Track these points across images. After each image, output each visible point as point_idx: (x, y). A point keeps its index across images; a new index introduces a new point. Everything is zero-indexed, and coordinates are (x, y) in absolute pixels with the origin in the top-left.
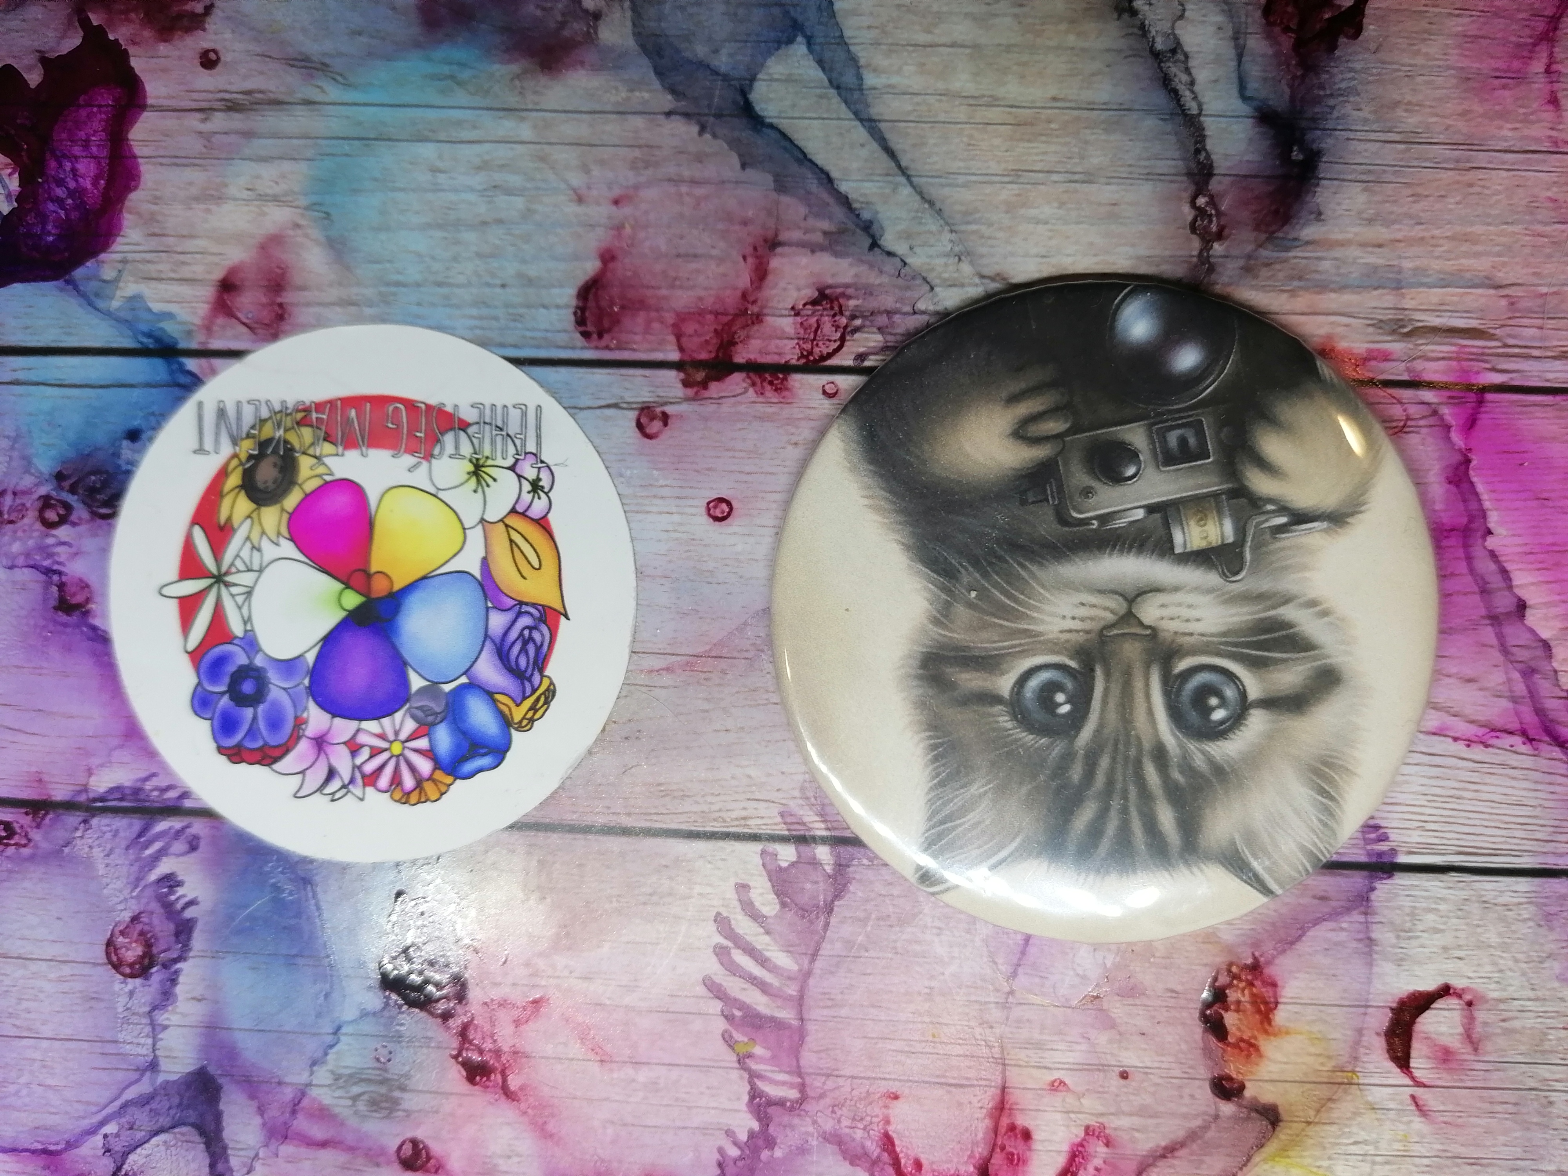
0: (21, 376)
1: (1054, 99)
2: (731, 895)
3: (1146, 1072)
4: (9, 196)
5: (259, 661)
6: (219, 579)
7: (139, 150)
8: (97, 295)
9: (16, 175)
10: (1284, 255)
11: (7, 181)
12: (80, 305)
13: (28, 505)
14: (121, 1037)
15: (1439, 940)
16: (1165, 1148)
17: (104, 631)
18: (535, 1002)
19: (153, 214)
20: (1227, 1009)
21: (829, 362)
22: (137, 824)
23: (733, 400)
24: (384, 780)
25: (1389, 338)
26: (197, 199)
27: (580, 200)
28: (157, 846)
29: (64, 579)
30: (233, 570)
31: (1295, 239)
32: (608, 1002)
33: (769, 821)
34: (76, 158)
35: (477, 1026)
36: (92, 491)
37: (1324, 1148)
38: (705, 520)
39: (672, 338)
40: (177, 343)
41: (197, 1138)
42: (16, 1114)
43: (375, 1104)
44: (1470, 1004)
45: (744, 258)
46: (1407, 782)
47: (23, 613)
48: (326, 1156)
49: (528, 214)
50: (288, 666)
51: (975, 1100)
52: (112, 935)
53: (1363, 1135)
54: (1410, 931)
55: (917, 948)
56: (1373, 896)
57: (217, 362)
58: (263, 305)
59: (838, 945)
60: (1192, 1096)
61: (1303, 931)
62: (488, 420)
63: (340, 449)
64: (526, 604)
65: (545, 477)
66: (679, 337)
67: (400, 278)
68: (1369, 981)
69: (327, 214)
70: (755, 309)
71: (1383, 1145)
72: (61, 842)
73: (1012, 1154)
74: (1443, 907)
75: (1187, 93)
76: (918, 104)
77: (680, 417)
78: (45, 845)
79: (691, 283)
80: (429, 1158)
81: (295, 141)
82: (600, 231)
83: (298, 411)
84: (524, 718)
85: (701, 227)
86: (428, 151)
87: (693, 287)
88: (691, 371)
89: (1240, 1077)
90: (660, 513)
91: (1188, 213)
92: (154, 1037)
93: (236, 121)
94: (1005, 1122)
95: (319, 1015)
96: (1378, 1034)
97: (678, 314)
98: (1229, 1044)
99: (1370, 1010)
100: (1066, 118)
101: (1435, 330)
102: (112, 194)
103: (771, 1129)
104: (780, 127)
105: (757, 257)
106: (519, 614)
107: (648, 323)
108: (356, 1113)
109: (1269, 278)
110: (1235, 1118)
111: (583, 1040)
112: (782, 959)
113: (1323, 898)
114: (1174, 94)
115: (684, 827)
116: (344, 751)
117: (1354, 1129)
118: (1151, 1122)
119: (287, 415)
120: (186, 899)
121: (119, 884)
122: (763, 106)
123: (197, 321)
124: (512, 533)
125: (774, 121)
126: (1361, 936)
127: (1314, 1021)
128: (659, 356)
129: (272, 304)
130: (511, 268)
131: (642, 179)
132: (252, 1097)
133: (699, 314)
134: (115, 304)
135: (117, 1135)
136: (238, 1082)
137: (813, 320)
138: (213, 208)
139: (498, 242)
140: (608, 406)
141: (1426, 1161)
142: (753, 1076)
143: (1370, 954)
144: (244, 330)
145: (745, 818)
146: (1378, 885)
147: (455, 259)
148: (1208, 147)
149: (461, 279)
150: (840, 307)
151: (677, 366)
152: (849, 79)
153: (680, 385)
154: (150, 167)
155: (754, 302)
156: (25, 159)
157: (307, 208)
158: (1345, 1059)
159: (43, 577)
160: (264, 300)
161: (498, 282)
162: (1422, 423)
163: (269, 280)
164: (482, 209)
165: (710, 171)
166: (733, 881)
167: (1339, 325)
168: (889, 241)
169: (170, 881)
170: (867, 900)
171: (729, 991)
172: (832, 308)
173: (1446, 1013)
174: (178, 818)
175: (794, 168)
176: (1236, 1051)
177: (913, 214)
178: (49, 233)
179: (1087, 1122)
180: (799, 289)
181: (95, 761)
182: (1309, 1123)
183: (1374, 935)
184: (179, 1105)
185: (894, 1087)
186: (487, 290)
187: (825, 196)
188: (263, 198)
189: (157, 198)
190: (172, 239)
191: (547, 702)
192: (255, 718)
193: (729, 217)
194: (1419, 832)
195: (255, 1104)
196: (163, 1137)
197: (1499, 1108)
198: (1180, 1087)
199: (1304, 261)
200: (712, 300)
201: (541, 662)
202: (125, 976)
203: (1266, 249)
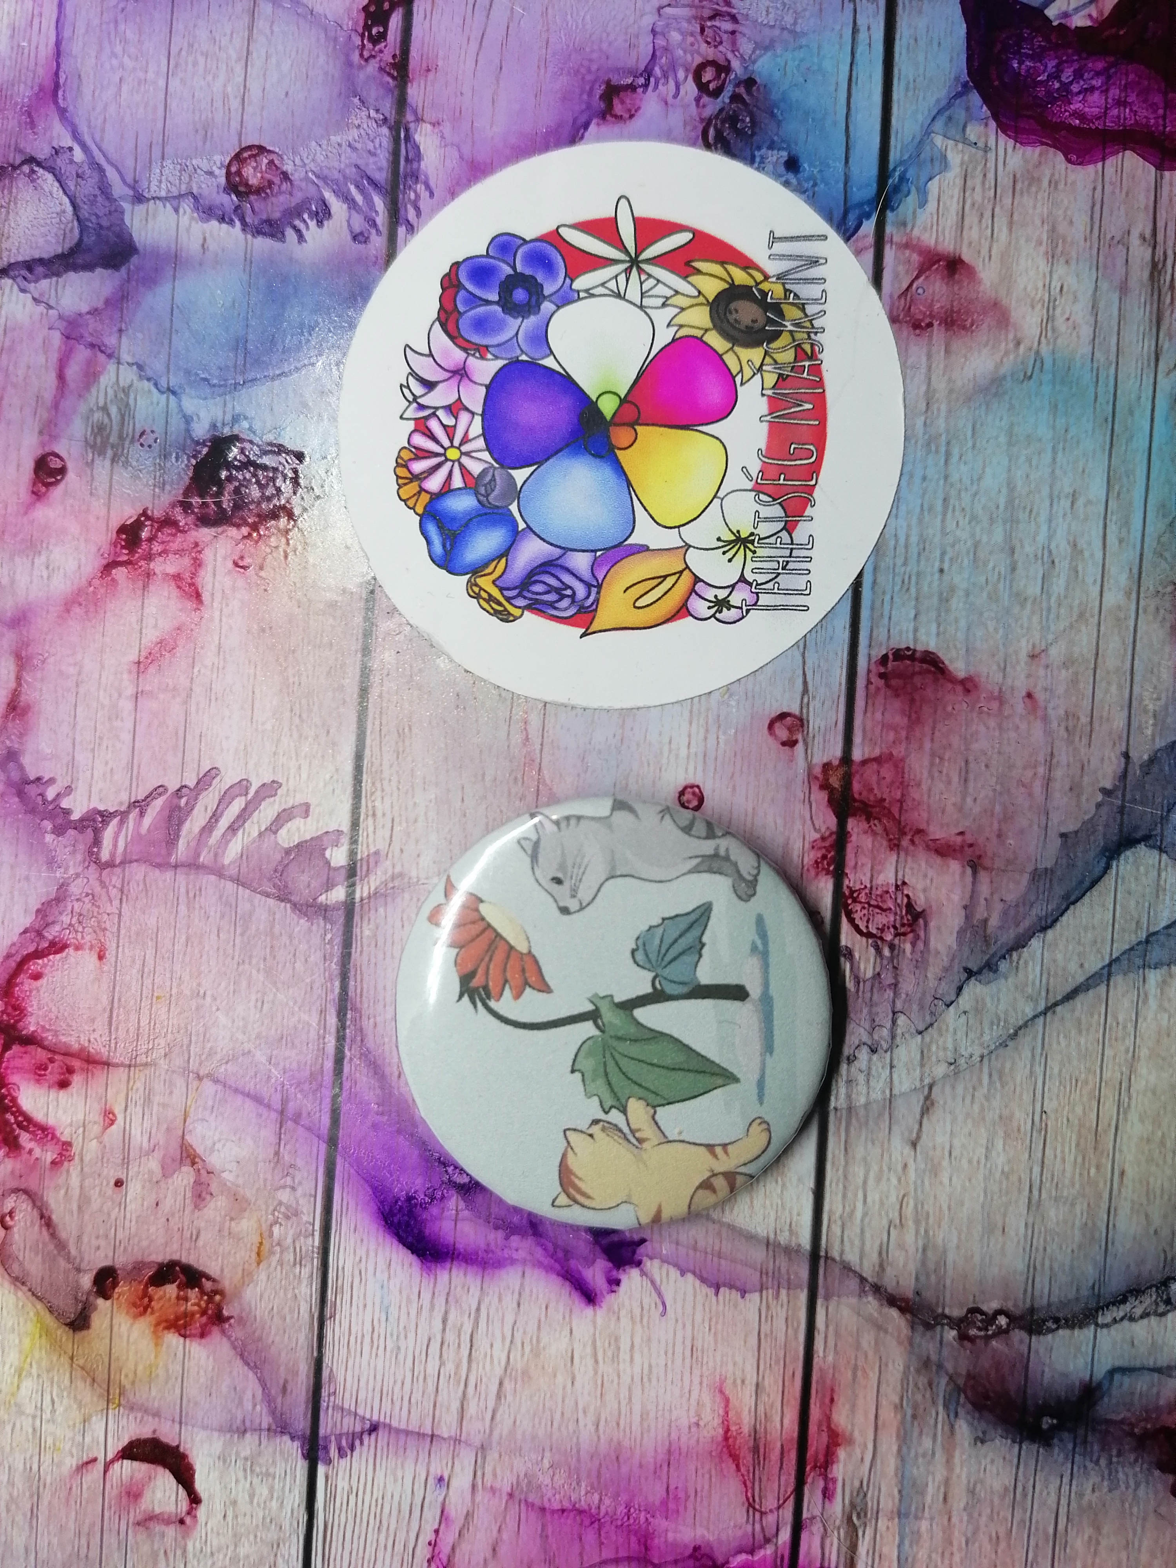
0: (862, 36)
1: (1122, 1174)
2: (299, 799)
3: (122, 1205)
4: (1066, 15)
5: (547, 306)
6: (634, 262)
7: (1111, 163)
8: (950, 118)
9: (1089, 23)
10: (941, 1402)
11: (1083, 13)
12: (938, 101)
13: (721, 48)
14: (168, 163)
15: (243, 1498)
16: (50, 1218)
17: (582, 138)
18: (198, 596)
19: (1039, 180)
20: (179, 1287)
21: (844, 919)
22: (382, 177)
23: (808, 816)
24: (420, 441)
25: (847, 1502)
26: (1053, 230)
27: (1033, 657)
28: (359, 198)
29: (640, 90)
30: (643, 277)
31: (956, 1415)
32: (196, 670)
33: (371, 840)
34: (1107, 91)
35: (174, 535)
36: (733, 120)
37: (48, 1371)
38: (681, 782)
39: (877, 752)
40: (893, 210)
41: (68, 245)
42: (93, 54)
43: (100, 429)
44: (182, 1522)
45: (962, 833)
46: (395, 1481)
47: (605, 46)
48: (51, 379)
49: (1021, 599)
50: (541, 339)
51: (96, 1035)
52: (269, 151)
53: (60, 1409)
54: (252, 1471)
55: (244, 984)
56: (286, 1438)
57: (869, 255)
58: (931, 306)
59: (248, 906)
60: (98, 1248)
61: (254, 1367)
62: (795, 553)
63: (770, 392)
64: (598, 593)
65: (733, 614)
66: (877, 760)
67: (955, 458)
68: (205, 1428)
69: (1031, 377)
70: (905, 842)
71: (51, 1428)
72: (364, 94)
73: (46, 1069)
74: (274, 1504)
75: (1121, 1314)
76: (1125, 1027)
77: (792, 759)
78: (362, 76)
79: (936, 774)
80: (48, 485)
81: (1114, 341)
82: (998, 677)
83: (812, 345)
84: (481, 589)
85: (998, 788)
86: (1097, 489)
87: (932, 778)
88: (841, 771)
89: (115, 1296)
90: (689, 736)
91: (991, 1306)
92: (166, 198)
93: (1140, 273)
94: (76, 1064)
95: (188, 372)
96: (154, 1432)
97: (902, 760)
98: (146, 1287)
99: (177, 1426)
100: (1101, 1185)
101: (853, 1548)
102: (1063, 133)
103: (71, 832)
104: (1106, 878)
105: (962, 847)
106: (589, 586)
107: (894, 728)
108: (91, 410)
109: (916, 1385)
110: (77, 1287)
111: (161, 642)
112: (235, 847)
113: (284, 1390)
114: (1121, 1299)
115: (367, 752)
116: (451, 399)
117: (65, 1401)
118: (75, 1207)
119: (808, 333)
120: (304, 231)
121: (320, 158)
122: (1131, 860)
123: (916, 233)
124: (675, 578)
125: (1114, 871)
126: (248, 1424)
127: (167, 1371)
128: (857, 738)
129: (931, 316)
130: (960, 579)
131: (1055, 725)
132: (107, 302)
133: (902, 783)
134: (939, 140)
135: (71, 161)
136: (121, 287)
137: (890, 904)
138: (1043, 249)
139: (991, 565)
140: (805, 683)
141: (35, 1467)
142: (123, 815)
143: (230, 1430)
144: (905, 286)
145: (374, 815)
146: (297, 1444)
147: (974, 518)
148: (1061, 1332)
149: (951, 525)
150: (904, 934)
151: (846, 758)
152: (1156, 953)
153: (825, 760)
154: (1092, 175)
155: (912, 841)
156: (1107, 33)
157: (1037, 353)
158: (131, 1397)
159: (642, 67)
160: (937, 306)
161: (946, 566)
162: (758, 1527)
163: (959, 312)
164: (1029, 549)
165: (1060, 799)
166: (313, 801)
167: (863, 1453)
168: (974, 990)
169: (323, 214)
170: (290, 937)
171: (205, 793)
172: (903, 925)
173: (173, 1498)
174: (386, 220)
175: (1059, 891)
176: (140, 1293)
177: (1002, 1016)
178: (1021, 63)
179: (75, 1145)
180: (925, 890)
181: (447, 128)
182: (72, 1358)
183: (248, 1435)
184: (101, 227)
185: (110, 955)
186: (938, 553)
187: (1026, 923)
188: (1051, 306)
189: (1056, 183)
190: (1010, 201)
191: (496, 613)
192: (488, 302)
193: (1007, 818)
194: (346, 1488)
195: (100, 304)
196: (69, 209)
197: (84, 1541)
198: (107, 1236)
199: (932, 1422)
200: (917, 796)
201: (537, 607)
202: (230, 165)
203: (948, 1384)
